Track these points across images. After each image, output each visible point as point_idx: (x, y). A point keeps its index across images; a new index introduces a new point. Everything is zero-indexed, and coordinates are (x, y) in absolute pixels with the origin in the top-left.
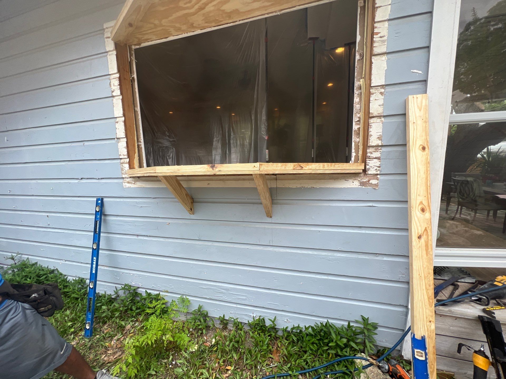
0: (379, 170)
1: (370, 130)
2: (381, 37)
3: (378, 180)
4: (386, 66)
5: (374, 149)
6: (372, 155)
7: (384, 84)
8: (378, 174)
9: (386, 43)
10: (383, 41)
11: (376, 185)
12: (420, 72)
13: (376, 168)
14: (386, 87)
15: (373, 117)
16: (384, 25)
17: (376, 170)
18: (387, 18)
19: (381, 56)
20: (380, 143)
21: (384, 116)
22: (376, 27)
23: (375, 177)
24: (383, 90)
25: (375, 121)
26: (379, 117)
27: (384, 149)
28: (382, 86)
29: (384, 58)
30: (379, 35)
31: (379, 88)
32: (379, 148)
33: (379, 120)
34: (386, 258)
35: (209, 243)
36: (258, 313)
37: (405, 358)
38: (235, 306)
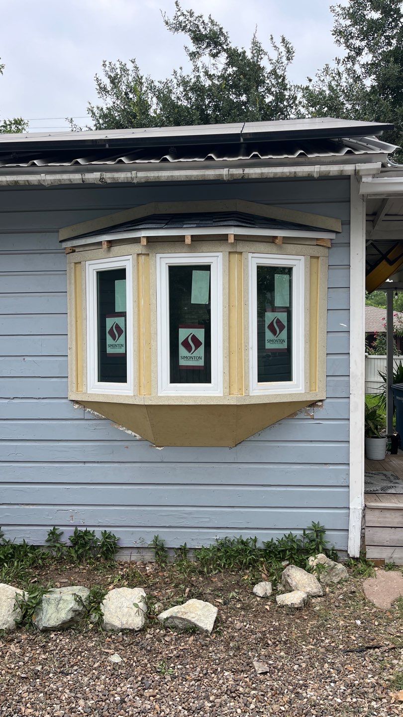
11: (321, 406)
12: (346, 326)
34: (331, 467)
35: (173, 465)
36: (221, 535)
37: (351, 556)
38: (198, 531)
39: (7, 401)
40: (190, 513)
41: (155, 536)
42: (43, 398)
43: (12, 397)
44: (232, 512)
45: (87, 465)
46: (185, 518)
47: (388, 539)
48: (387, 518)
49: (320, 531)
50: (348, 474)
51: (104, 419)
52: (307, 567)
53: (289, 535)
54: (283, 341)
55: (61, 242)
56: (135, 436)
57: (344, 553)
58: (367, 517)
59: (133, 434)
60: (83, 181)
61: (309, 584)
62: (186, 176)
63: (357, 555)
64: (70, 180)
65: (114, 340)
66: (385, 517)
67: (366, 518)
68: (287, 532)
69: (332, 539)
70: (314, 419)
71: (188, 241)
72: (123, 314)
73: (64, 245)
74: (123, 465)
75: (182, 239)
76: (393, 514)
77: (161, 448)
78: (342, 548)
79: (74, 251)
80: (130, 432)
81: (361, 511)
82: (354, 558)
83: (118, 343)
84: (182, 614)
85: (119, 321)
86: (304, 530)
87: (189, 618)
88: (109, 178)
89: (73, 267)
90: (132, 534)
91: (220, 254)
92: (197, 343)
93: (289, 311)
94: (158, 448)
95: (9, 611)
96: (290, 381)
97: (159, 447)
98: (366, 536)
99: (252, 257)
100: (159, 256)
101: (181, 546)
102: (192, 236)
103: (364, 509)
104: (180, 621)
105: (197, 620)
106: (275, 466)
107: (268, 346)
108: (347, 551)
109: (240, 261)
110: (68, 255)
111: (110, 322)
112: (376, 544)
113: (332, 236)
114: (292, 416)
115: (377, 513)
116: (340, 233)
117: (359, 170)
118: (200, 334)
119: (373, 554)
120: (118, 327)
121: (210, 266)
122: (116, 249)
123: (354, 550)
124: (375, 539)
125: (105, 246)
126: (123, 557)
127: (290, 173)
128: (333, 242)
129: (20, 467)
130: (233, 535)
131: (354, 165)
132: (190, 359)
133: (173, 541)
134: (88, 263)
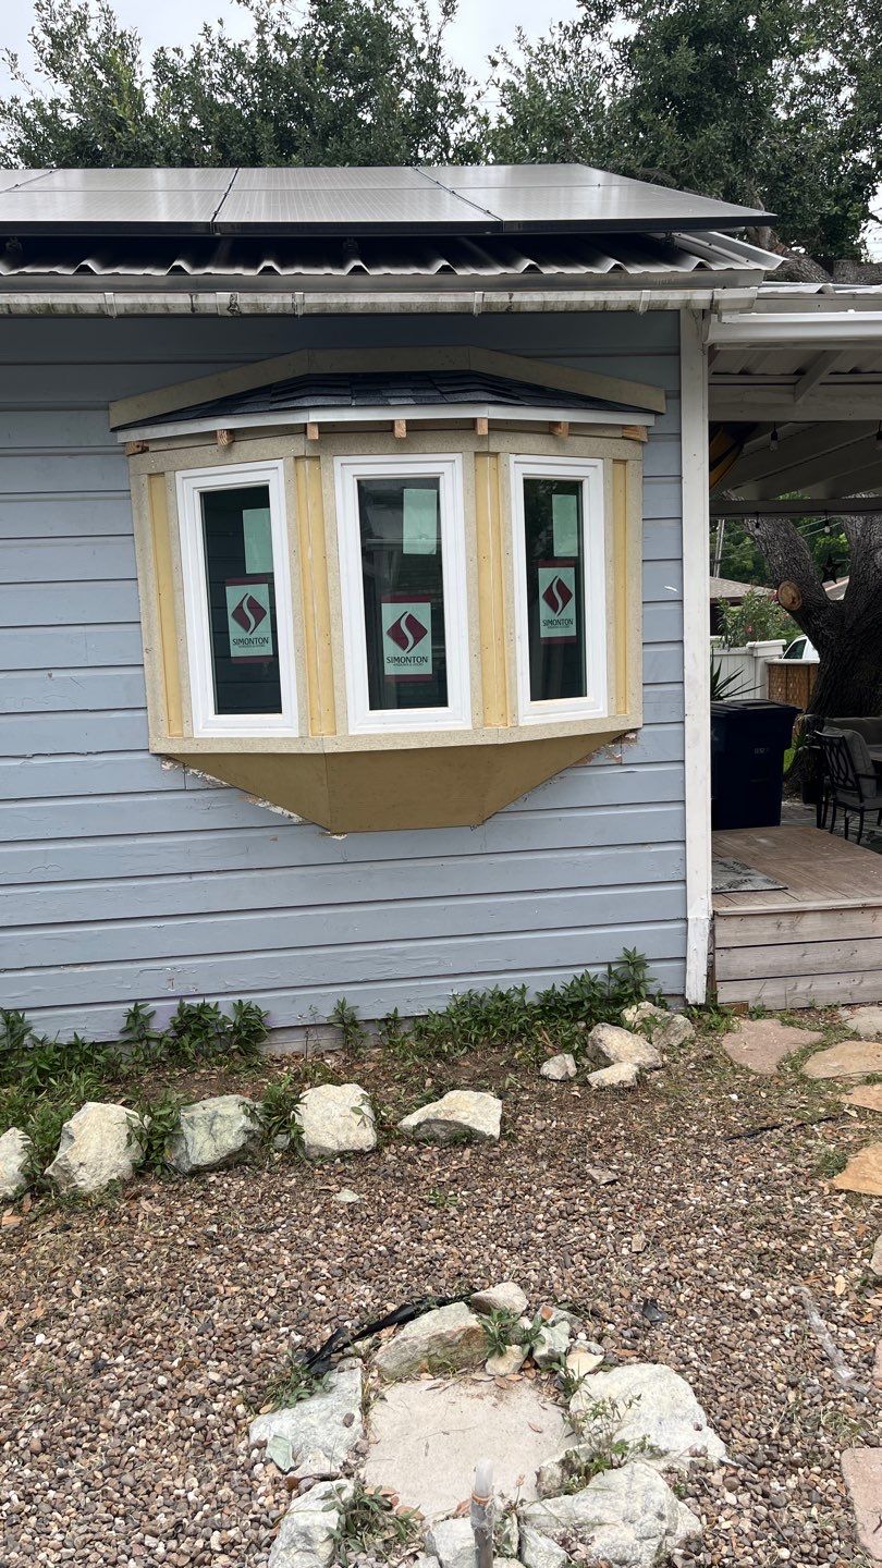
11: (634, 741)
12: (675, 590)
34: (654, 849)
35: (366, 867)
36: (460, 987)
37: (690, 1003)
38: (417, 984)
39: (21, 761)
40: (402, 953)
41: (339, 1002)
42: (98, 753)
43: (29, 754)
44: (481, 944)
45: (196, 878)
46: (391, 963)
47: (754, 967)
48: (753, 930)
49: (634, 962)
50: (684, 860)
51: (226, 788)
52: (626, 1025)
53: (583, 976)
54: (570, 621)
55: (114, 430)
56: (290, 817)
57: (678, 1000)
58: (718, 933)
59: (287, 813)
60: (193, 309)
61: (637, 1051)
62: (402, 305)
63: (702, 1000)
64: (165, 306)
65: (247, 630)
66: (748, 930)
67: (716, 935)
68: (581, 971)
69: (660, 976)
70: (621, 764)
71: (401, 431)
72: (268, 579)
73: (122, 437)
74: (268, 874)
75: (389, 426)
76: (761, 923)
77: (342, 837)
78: (676, 991)
79: (145, 450)
80: (279, 810)
81: (707, 923)
82: (696, 1006)
83: (254, 635)
84: (446, 1115)
85: (259, 592)
86: (609, 964)
87: (460, 1120)
88: (248, 304)
89: (146, 484)
90: (294, 1001)
91: (457, 457)
92: (418, 632)
93: (577, 564)
94: (335, 837)
95: (118, 1147)
96: (581, 696)
97: (337, 834)
98: (716, 965)
99: (516, 462)
100: (338, 460)
101: (388, 1014)
102: (408, 422)
103: (713, 919)
104: (443, 1127)
105: (473, 1121)
106: (555, 855)
107: (545, 632)
108: (683, 995)
109: (496, 470)
110: (131, 457)
111: (234, 595)
112: (732, 978)
113: (649, 420)
114: (583, 762)
115: (734, 922)
116: (662, 414)
117: (718, 301)
118: (422, 612)
119: (727, 995)
120: (253, 605)
121: (438, 479)
122: (244, 447)
123: (696, 992)
124: (733, 968)
125: (224, 440)
126: (276, 1047)
127: (596, 303)
128: (651, 431)
129: (57, 893)
130: (482, 985)
131: (709, 291)
132: (405, 662)
133: (371, 1006)
134: (179, 475)
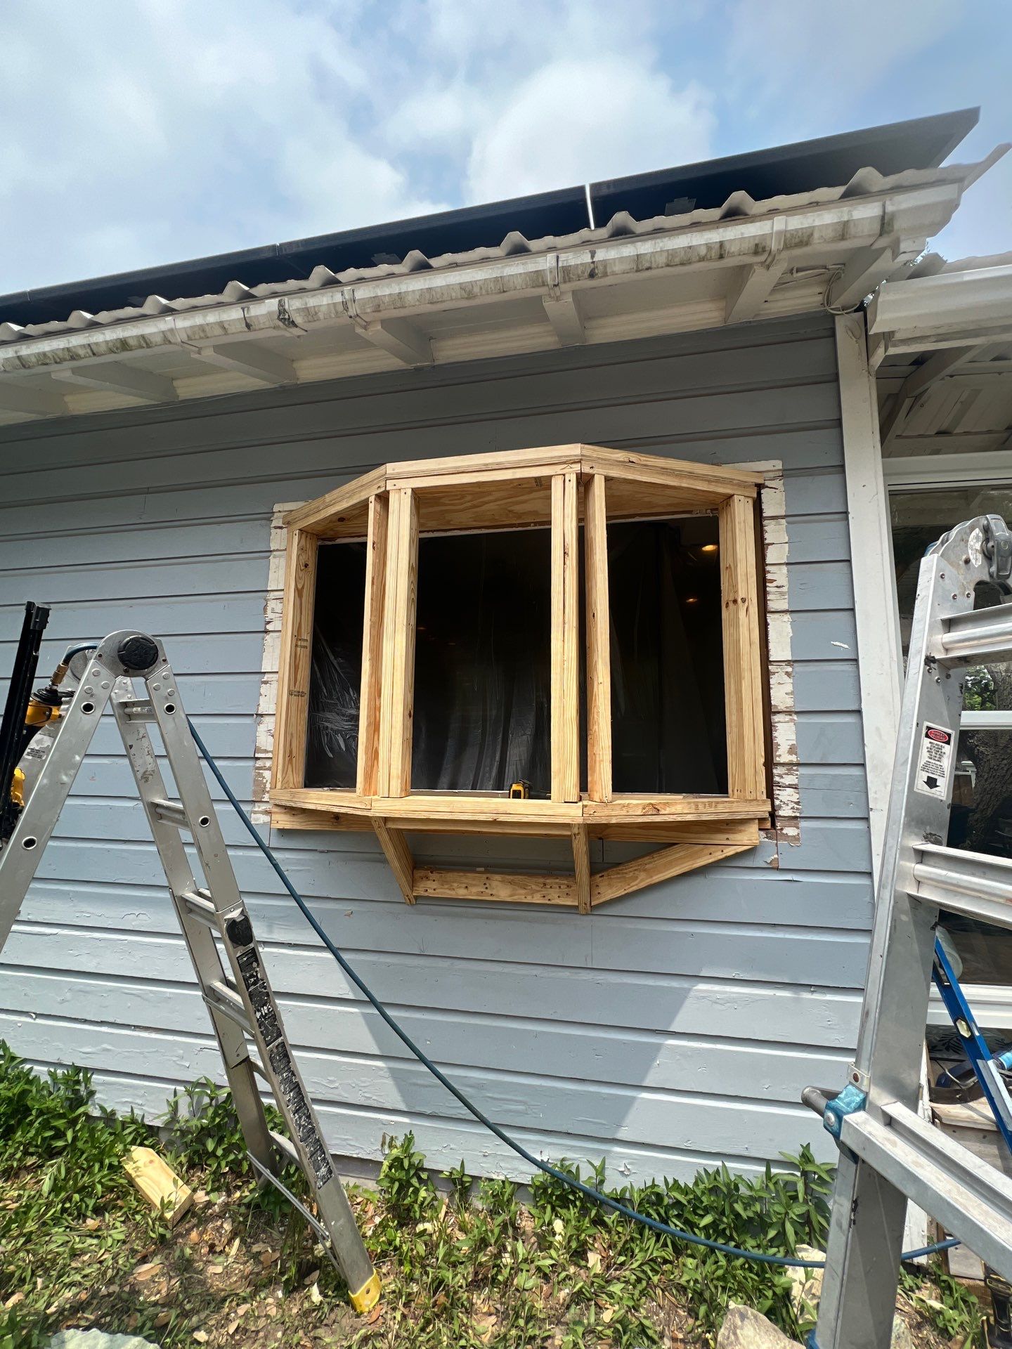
0: (797, 809)
1: (775, 734)
2: (777, 587)
3: (798, 828)
4: (790, 631)
5: (785, 768)
6: (782, 780)
7: (790, 658)
8: (796, 818)
9: (786, 597)
10: (782, 594)
11: (796, 838)
12: (846, 646)
13: (791, 805)
14: (795, 664)
15: (779, 712)
16: (780, 570)
17: (793, 808)
18: (785, 560)
19: (782, 614)
20: (794, 758)
21: (797, 713)
22: (769, 572)
23: (793, 822)
24: (789, 669)
25: (781, 720)
26: (789, 713)
27: (803, 771)
28: (788, 662)
29: (787, 617)
30: (775, 584)
31: (784, 664)
32: (795, 768)
33: (788, 718)
35: (446, 964)
36: (553, 1151)
44: (581, 1094)
60: (248, 326)
64: (221, 324)
70: (777, 869)
88: (298, 310)
101: (453, 1168)
133: (438, 1153)
